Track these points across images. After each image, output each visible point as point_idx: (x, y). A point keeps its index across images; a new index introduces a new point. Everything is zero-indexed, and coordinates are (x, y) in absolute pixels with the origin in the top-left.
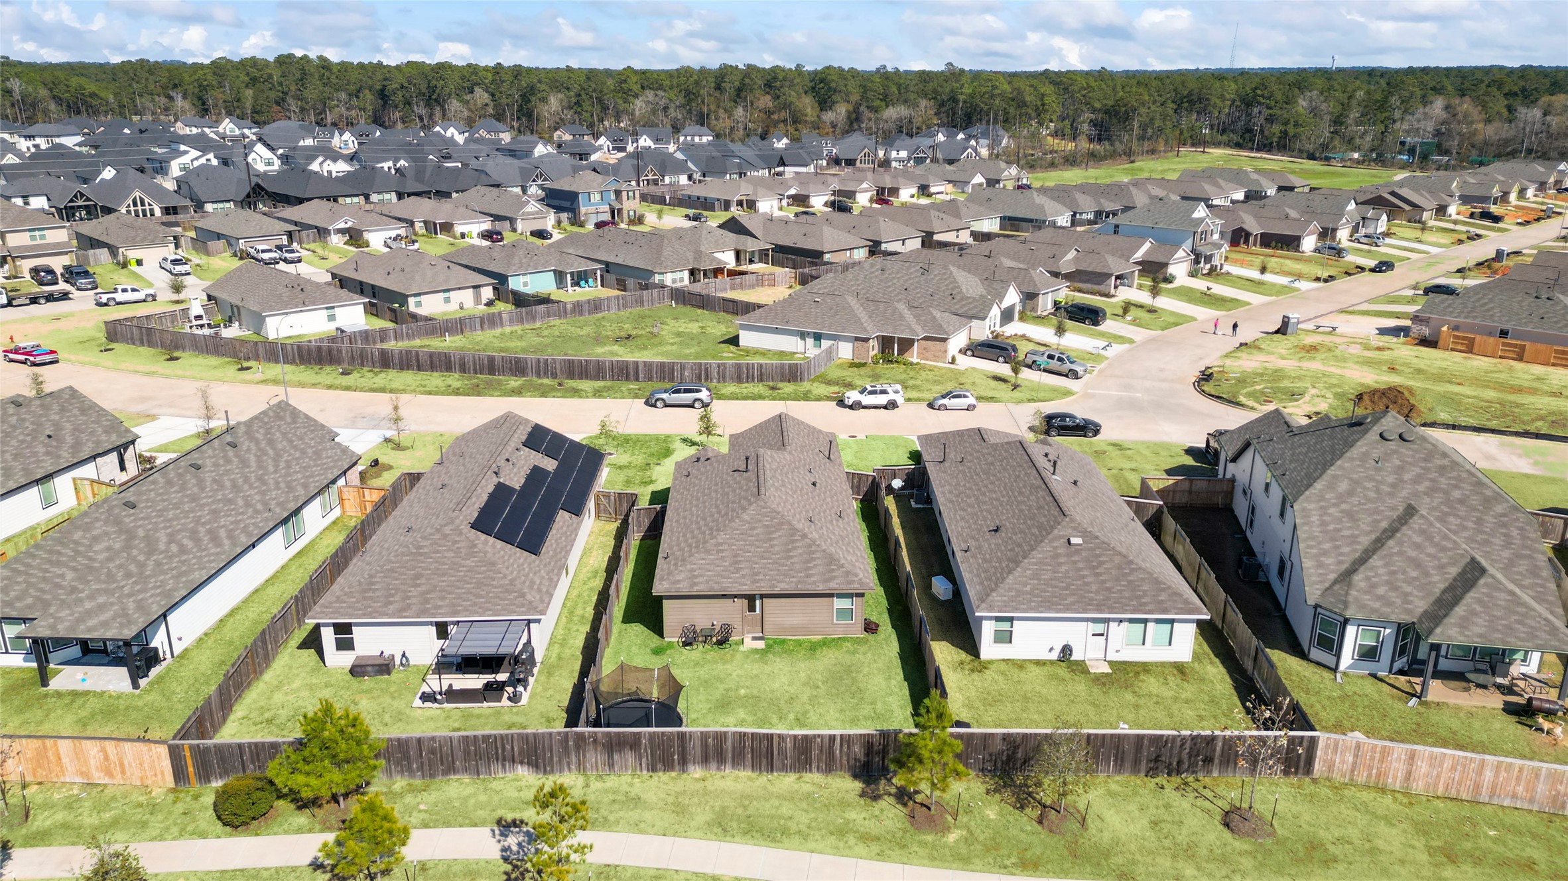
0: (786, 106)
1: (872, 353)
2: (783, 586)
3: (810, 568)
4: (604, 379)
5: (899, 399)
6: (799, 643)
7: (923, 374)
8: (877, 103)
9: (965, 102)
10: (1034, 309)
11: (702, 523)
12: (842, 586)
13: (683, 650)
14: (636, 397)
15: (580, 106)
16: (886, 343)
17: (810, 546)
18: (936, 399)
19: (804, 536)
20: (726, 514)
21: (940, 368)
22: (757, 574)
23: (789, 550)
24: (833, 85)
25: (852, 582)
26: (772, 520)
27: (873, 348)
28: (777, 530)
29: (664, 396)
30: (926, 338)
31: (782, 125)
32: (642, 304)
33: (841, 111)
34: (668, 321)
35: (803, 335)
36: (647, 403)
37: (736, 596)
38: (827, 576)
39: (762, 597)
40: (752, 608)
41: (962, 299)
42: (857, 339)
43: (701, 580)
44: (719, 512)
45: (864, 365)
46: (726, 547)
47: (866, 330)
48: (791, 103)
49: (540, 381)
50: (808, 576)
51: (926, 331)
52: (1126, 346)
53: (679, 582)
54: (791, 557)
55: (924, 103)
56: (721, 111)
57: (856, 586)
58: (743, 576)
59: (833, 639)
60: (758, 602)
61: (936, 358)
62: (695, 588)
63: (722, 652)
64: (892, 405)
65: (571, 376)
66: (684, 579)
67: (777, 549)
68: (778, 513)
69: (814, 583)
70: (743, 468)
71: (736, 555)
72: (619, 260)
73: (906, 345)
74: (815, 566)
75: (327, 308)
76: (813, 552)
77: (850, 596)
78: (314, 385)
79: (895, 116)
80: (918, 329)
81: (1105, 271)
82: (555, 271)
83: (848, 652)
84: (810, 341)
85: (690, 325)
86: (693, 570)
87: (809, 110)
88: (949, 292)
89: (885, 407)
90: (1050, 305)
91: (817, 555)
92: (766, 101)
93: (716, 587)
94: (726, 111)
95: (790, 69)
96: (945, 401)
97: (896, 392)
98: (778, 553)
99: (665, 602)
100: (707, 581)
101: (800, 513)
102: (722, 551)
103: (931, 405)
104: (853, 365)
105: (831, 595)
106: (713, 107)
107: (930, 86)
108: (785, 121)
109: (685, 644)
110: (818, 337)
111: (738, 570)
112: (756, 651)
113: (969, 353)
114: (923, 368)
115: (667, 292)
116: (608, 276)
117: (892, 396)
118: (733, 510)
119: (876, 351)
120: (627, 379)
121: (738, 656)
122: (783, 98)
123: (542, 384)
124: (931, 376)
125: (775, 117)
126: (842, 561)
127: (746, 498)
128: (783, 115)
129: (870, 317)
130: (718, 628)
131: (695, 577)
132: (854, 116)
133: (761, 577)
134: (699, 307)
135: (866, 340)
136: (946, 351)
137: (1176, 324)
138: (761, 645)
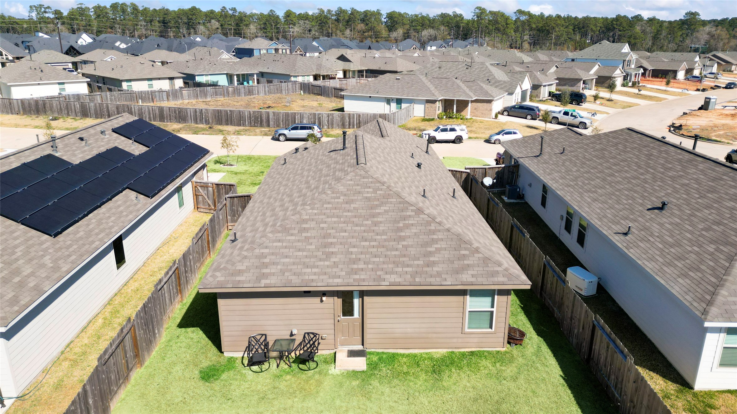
0: (371, 29)
1: (438, 112)
2: (393, 278)
3: (431, 254)
4: (244, 125)
5: (465, 136)
6: (416, 361)
7: (476, 124)
8: (419, 27)
9: (463, 28)
10: (538, 96)
11: (287, 199)
12: (480, 280)
13: (247, 371)
14: (266, 135)
15: (266, 29)
16: (448, 104)
17: (428, 223)
18: (491, 136)
19: (420, 211)
20: (317, 188)
21: (487, 121)
22: (354, 261)
23: (400, 230)
24: (396, 19)
25: (494, 274)
26: (375, 191)
27: (438, 108)
28: (382, 204)
29: (286, 132)
30: (476, 101)
31: (369, 39)
32: (281, 92)
33: (400, 32)
34: (297, 101)
35: (388, 101)
36: (273, 139)
37: (324, 294)
38: (456, 264)
39: (363, 294)
40: (348, 310)
41: (496, 82)
42: (428, 101)
43: (273, 269)
44: (308, 187)
45: (433, 120)
46: (312, 224)
47: (434, 95)
48: (374, 27)
49: (197, 125)
50: (429, 264)
51: (476, 96)
52: (605, 115)
53: (240, 272)
54: (403, 239)
55: (442, 28)
56: (338, 32)
57: (501, 279)
58: (336, 265)
59: (463, 355)
60: (356, 302)
61: (483, 115)
62: (264, 282)
63: (304, 376)
64: (458, 140)
65: (220, 122)
66: (248, 269)
67: (382, 228)
68: (383, 184)
69: (439, 274)
70: (341, 146)
71: (328, 236)
72: (269, 71)
73: (463, 105)
74: (438, 250)
75: (59, 84)
76: (434, 232)
77: (490, 293)
78: (25, 126)
79: (427, 34)
80: (471, 94)
81: (577, 77)
82: (227, 74)
83: (489, 376)
84: (394, 105)
85: (312, 103)
86: (263, 256)
87: (383, 31)
88: (487, 78)
89: (453, 142)
90: (547, 95)
91: (440, 236)
92: (361, 26)
93: (295, 280)
94: (341, 31)
95: (374, 11)
96: (500, 137)
97: (462, 130)
98: (384, 233)
99: (221, 302)
100: (283, 272)
101: (410, 187)
102: (306, 230)
103: (488, 141)
104: (424, 120)
105: (463, 293)
106: (334, 30)
107: (446, 20)
108: (371, 37)
109: (252, 363)
110: (399, 102)
111: (328, 255)
112: (354, 374)
113: (506, 113)
114: (476, 121)
115: (298, 86)
116: (262, 79)
117: (458, 133)
118: (326, 182)
119: (441, 111)
120: (261, 126)
121: (327, 383)
122: (370, 25)
123: (197, 127)
124: (482, 125)
125: (366, 34)
126: (476, 245)
127: (342, 170)
128: (370, 33)
129: (436, 88)
130: (299, 339)
131: (266, 266)
132: (406, 35)
133: (361, 266)
134: (318, 94)
135: (434, 102)
136: (491, 110)
137: (630, 107)
138: (360, 363)
